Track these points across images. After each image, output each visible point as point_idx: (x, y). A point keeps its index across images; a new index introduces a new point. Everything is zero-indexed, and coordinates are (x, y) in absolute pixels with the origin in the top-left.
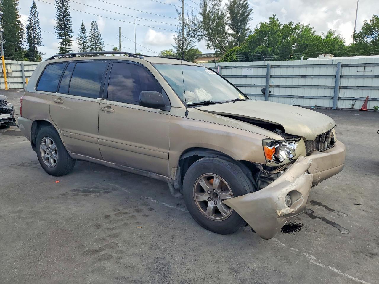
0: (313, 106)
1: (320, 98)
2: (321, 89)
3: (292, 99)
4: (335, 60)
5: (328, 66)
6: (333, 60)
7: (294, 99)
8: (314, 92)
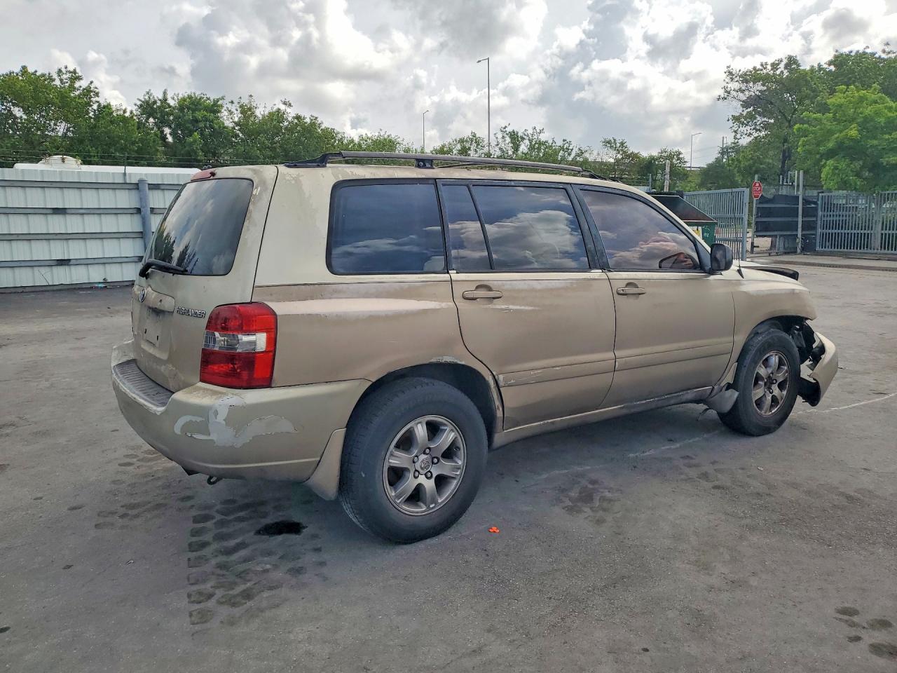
0: (100, 283)
1: (110, 261)
2: (109, 240)
3: (36, 269)
4: (130, 174)
5: (115, 186)
6: (125, 174)
7: (43, 270)
8: (94, 249)
